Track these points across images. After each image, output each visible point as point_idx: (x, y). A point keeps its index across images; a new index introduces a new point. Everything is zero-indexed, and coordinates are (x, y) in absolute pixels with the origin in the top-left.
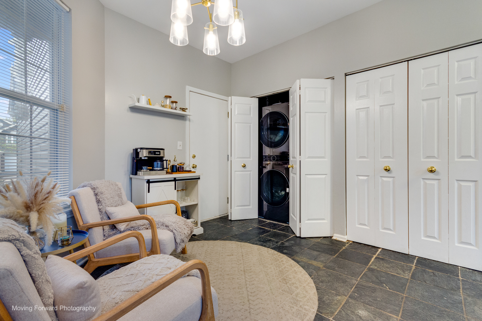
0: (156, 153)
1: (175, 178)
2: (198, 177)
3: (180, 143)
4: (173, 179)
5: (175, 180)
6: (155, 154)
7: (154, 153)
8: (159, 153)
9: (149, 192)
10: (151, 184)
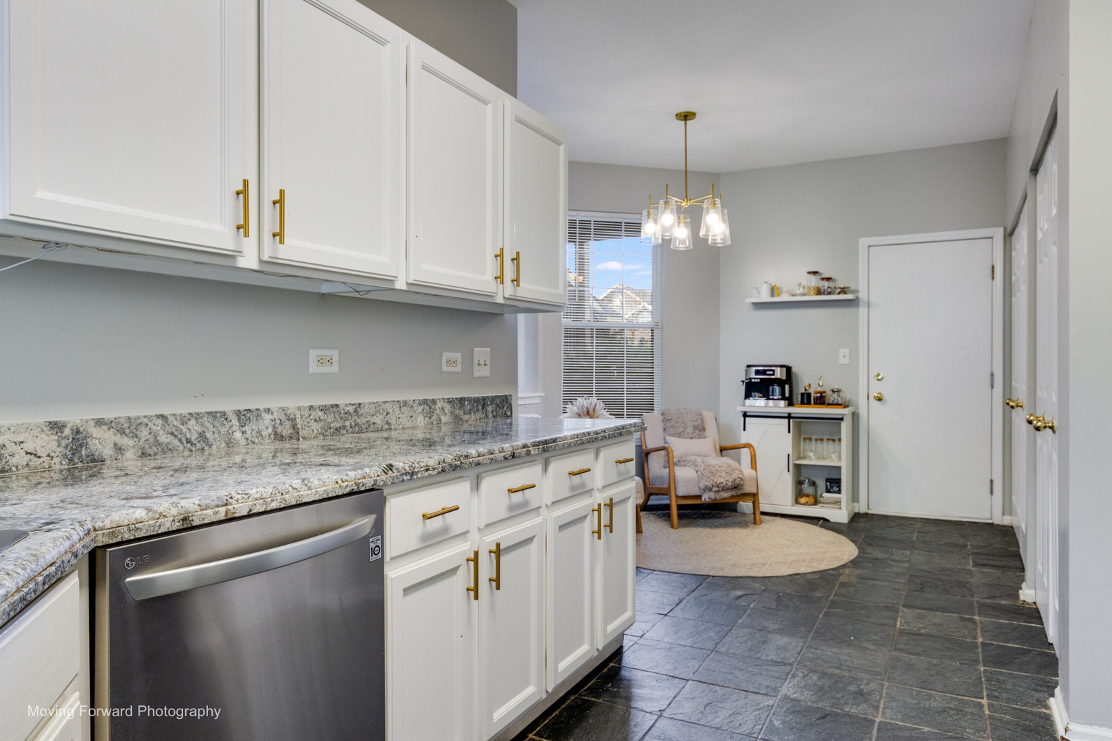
0: (768, 373)
1: (789, 414)
2: (840, 417)
3: (844, 351)
4: (787, 415)
5: (789, 417)
6: (765, 374)
7: (764, 372)
8: (772, 373)
9: (744, 430)
10: (747, 419)
